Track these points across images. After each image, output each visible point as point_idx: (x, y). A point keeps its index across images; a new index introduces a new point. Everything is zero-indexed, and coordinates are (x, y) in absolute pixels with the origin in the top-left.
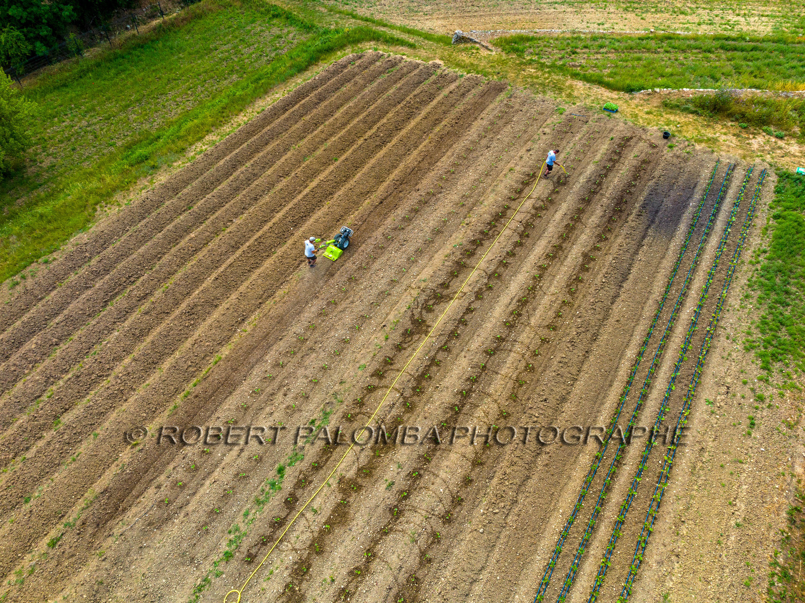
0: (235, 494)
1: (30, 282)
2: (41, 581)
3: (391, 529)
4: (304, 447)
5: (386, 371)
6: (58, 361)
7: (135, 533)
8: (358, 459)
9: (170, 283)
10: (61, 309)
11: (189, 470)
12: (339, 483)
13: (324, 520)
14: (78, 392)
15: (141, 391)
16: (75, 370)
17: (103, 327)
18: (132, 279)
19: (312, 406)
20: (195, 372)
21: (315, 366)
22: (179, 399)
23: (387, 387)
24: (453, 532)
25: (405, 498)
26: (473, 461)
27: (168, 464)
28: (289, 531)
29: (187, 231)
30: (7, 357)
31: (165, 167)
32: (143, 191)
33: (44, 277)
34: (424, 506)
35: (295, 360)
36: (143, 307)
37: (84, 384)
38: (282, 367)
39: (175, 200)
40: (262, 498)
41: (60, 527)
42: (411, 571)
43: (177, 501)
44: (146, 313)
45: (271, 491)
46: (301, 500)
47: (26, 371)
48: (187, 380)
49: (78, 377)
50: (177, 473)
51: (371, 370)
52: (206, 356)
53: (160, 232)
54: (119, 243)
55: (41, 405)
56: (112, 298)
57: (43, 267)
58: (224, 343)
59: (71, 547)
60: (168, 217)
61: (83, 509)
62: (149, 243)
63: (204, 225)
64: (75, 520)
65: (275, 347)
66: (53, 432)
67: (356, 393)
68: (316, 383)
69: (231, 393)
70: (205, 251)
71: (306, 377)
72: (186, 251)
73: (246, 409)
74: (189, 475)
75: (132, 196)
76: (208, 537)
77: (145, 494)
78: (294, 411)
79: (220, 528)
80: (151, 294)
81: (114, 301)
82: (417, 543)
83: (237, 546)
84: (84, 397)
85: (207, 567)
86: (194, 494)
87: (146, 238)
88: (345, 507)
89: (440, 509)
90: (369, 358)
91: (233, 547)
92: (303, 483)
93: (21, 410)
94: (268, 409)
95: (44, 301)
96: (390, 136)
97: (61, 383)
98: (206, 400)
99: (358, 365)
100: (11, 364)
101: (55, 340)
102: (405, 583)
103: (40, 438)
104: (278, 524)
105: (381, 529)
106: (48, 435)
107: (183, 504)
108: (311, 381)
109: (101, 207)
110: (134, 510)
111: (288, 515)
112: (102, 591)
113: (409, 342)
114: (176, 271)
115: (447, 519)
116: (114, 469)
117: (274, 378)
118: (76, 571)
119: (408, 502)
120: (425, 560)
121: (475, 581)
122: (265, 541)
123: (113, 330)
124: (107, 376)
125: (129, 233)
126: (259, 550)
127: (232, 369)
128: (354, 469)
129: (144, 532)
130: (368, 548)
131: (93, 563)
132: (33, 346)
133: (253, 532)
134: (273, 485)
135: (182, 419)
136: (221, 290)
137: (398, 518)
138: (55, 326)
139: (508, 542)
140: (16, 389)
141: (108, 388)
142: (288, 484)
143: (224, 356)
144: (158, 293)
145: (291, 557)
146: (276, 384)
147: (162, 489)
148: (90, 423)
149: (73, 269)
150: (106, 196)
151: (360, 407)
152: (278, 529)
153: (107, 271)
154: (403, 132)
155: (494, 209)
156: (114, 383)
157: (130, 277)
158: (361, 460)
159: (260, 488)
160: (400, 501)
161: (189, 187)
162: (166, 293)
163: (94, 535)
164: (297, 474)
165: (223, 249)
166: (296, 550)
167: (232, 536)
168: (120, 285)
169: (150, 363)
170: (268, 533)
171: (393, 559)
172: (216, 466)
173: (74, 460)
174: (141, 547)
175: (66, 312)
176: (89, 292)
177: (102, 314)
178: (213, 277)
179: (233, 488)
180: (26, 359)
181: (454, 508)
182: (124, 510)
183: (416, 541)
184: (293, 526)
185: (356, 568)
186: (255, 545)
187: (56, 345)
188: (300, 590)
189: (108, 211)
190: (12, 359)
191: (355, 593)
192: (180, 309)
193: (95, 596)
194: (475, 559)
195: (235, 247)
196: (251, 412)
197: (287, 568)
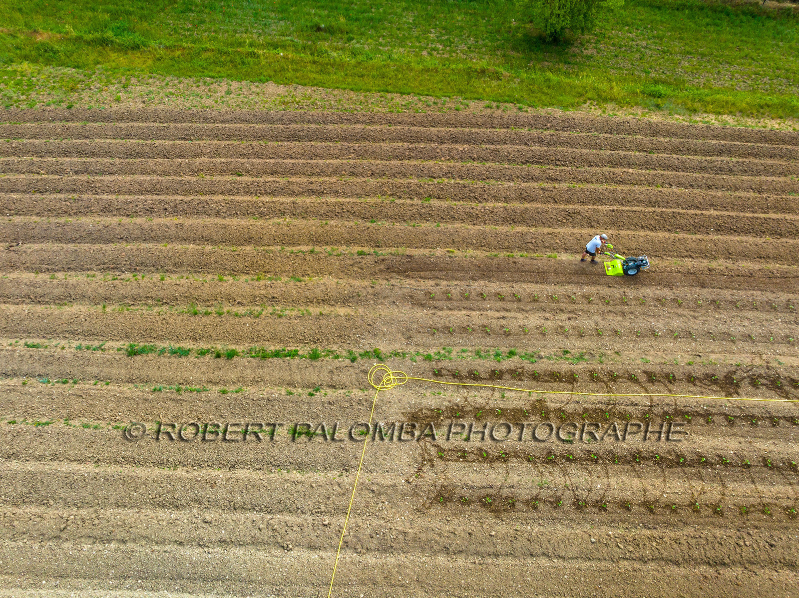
0: (471, 334)
1: (498, 113)
2: (337, 264)
3: (535, 463)
4: (542, 358)
5: (660, 381)
6: (464, 169)
7: (400, 292)
8: (567, 403)
9: (578, 186)
10: (498, 143)
11: (462, 294)
12: (537, 401)
13: (502, 406)
14: (455, 195)
15: (488, 228)
16: (466, 182)
17: (509, 174)
18: (558, 163)
19: (577, 344)
20: (531, 249)
21: (612, 325)
22: (503, 254)
23: (646, 391)
24: (572, 516)
25: (568, 459)
26: (647, 501)
27: (456, 280)
28: (475, 387)
29: (631, 165)
30: (442, 142)
31: (666, 112)
32: (631, 116)
33: (509, 116)
34: (574, 480)
35: (603, 308)
36: (545, 184)
37: (464, 194)
38: (589, 303)
39: (646, 139)
40: (482, 353)
41: (372, 250)
42: (516, 496)
43: (438, 302)
44: (543, 189)
45: (492, 357)
46: (503, 381)
47: (443, 159)
48: (520, 249)
49: (465, 187)
50: (455, 289)
51: (649, 368)
52: (548, 247)
53: (611, 150)
54: (576, 134)
55: (430, 183)
56: (532, 163)
57: (515, 110)
58: (569, 251)
59: (365, 264)
60: (628, 145)
61: (391, 253)
62: (595, 151)
63: (647, 171)
64: (382, 254)
65: (599, 287)
66: (420, 202)
67: (618, 369)
68: (598, 335)
69: (537, 282)
70: (627, 188)
71: (597, 324)
72: (614, 176)
73: (534, 300)
74: (459, 297)
75: (619, 114)
76: (431, 337)
77: (426, 281)
78: (562, 334)
79: (442, 341)
80: (559, 181)
81: (533, 166)
82: (540, 489)
83: (439, 359)
84: (455, 200)
85: (412, 350)
86: (450, 309)
87: (598, 146)
88: (523, 416)
89: (583, 494)
90: (658, 361)
91: (437, 357)
92: (516, 374)
93: (418, 176)
94: (547, 315)
95: (494, 130)
97: (453, 181)
98: (518, 271)
99: (644, 356)
100: (440, 147)
101: (475, 156)
102: (504, 497)
103: (411, 198)
104: (474, 376)
105: (529, 454)
106: (416, 201)
107: (438, 307)
108: (597, 329)
109: (591, 103)
110: (412, 281)
111: (485, 379)
112: (355, 299)
113: (705, 384)
114: (592, 182)
115: (579, 505)
116: (426, 252)
117: (574, 303)
118: (355, 278)
119: (567, 464)
120: (533, 503)
121: (548, 556)
122: (456, 375)
123: (513, 180)
124: (480, 202)
125: (590, 134)
126: (448, 375)
127: (555, 271)
128: (558, 405)
129: (404, 298)
130: (507, 452)
131: (366, 283)
132: (461, 149)
133: (456, 363)
134: (498, 355)
135: (492, 266)
136: (607, 220)
137: (548, 463)
138: (484, 148)
139: (602, 571)
140: (427, 163)
141: (473, 208)
142: (507, 364)
143: (559, 258)
144: (564, 185)
145: (459, 400)
146: (572, 307)
147: (437, 288)
148: (442, 216)
149: (530, 125)
150: (602, 99)
151: (610, 380)
152: (471, 379)
153: (549, 145)
156: (479, 209)
157: (558, 160)
158: (569, 406)
159: (488, 348)
160: (562, 457)
161: (668, 139)
162: (569, 189)
163: (381, 271)
164: (519, 366)
165: (642, 198)
166: (466, 400)
167: (442, 352)
168: (547, 159)
169: (511, 219)
170: (463, 374)
171: (514, 478)
172: (479, 310)
173: (414, 226)
174: (394, 302)
175: (498, 146)
176: (524, 148)
177: (518, 166)
178: (611, 208)
179: (474, 330)
180: (450, 152)
181: (593, 506)
182: (408, 276)
183: (541, 488)
184: (481, 388)
185: (487, 452)
186: (448, 370)
187: (473, 159)
188: (442, 420)
189: (592, 110)
190: (443, 146)
191: (468, 462)
192: (566, 207)
193: (350, 297)
194: (565, 547)
195: (652, 204)
196: (536, 305)
197: (450, 401)
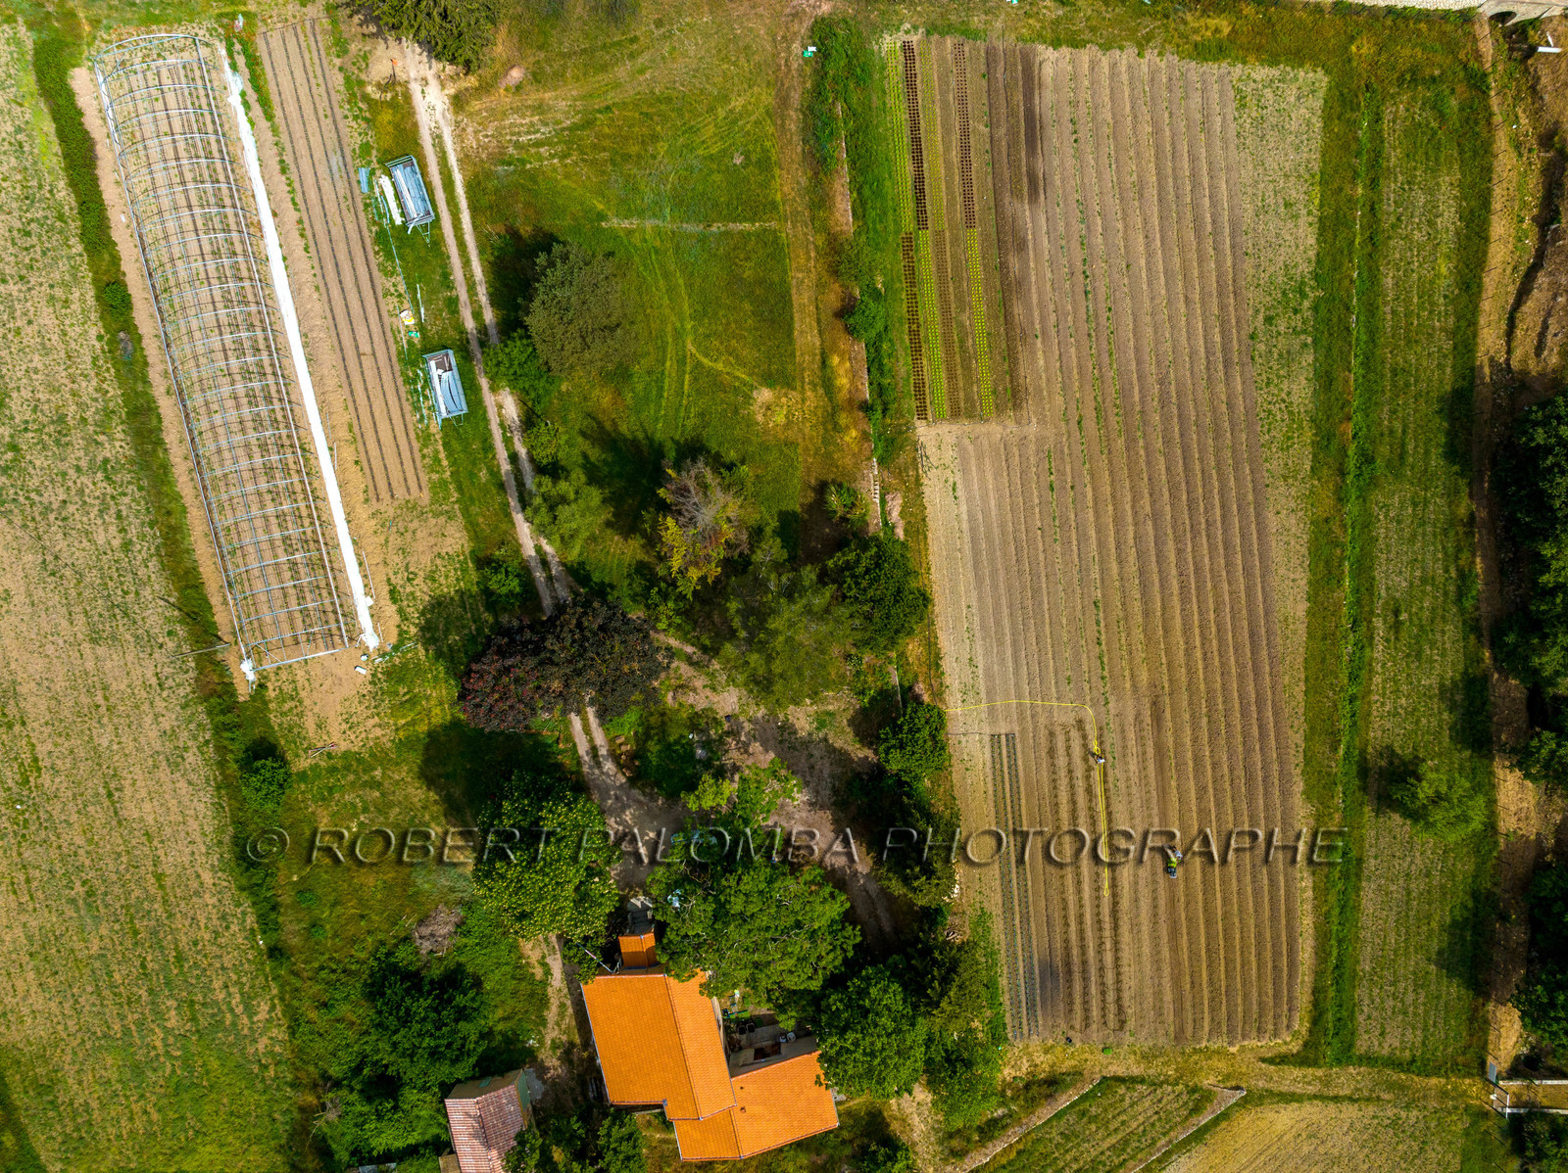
2: (1156, 678)
3: (1068, 767)
6: (1235, 733)
7: (1142, 709)
8: (1094, 780)
9: (1228, 796)
10: (1262, 752)
11: (1144, 737)
14: (1212, 730)
15: (1189, 748)
16: (1224, 735)
17: (1234, 758)
18: (1248, 786)
19: (1124, 786)
20: (1177, 768)
22: (1172, 755)
24: (1051, 779)
25: (1071, 779)
27: (1153, 734)
30: (1258, 720)
33: (1290, 758)
34: (1064, 780)
35: (1145, 799)
36: (1228, 779)
40: (1114, 746)
41: (1166, 693)
42: (1055, 759)
43: (1138, 726)
44: (1223, 777)
47: (1243, 721)
48: (1176, 763)
49: (1220, 735)
50: (1147, 733)
52: (1179, 777)
54: (1276, 799)
55: (1221, 716)
56: (1246, 771)
57: (1296, 762)
58: (1178, 787)
59: (1157, 691)
61: (1166, 701)
64: (1165, 698)
65: (1157, 798)
66: (1204, 712)
68: (1129, 795)
69: (1156, 770)
71: (1135, 795)
73: (1145, 769)
74: (1142, 735)
76: (1119, 725)
77: (1150, 720)
78: (1128, 780)
79: (1118, 729)
80: (1232, 786)
84: (1208, 730)
85: (1111, 718)
86: (1135, 732)
89: (1059, 782)
93: (1226, 710)
95: (1275, 750)
96: (1209, 957)
97: (1224, 728)
98: (1162, 762)
100: (1253, 719)
101: (1248, 739)
102: (1054, 755)
103: (1207, 707)
105: (1071, 764)
108: (1132, 795)
109: (1312, 810)
110: (1149, 715)
112: (1135, 690)
114: (1233, 804)
116: (1169, 718)
118: (1148, 687)
122: (1101, 736)
123: (1229, 760)
124: (1208, 744)
125: (1279, 806)
126: (1101, 733)
127: (1164, 779)
128: (1093, 777)
129: (1139, 711)
130: (1072, 756)
131: (1146, 693)
132: (1254, 731)
135: (1164, 750)
137: (1069, 771)
138: (1256, 744)
140: (1238, 713)
141: (1203, 740)
143: (1173, 781)
144: (1228, 789)
145: (1091, 737)
146: (1143, 784)
147: (1147, 725)
148: (1195, 724)
149: (1281, 772)
150: (1318, 818)
151: (1107, 797)
153: (1264, 780)
154: (1204, 965)
155: (1120, 931)
156: (1203, 743)
159: (1117, 748)
162: (1225, 790)
163: (1154, 698)
168: (1250, 780)
170: (1103, 738)
171: (1062, 759)
172: (1136, 744)
173: (1186, 712)
174: (1136, 707)
175: (1258, 752)
176: (1260, 767)
177: (1241, 764)
179: (1125, 742)
180: (1250, 725)
181: (1055, 786)
182: (1152, 712)
183: (1059, 768)
185: (1070, 749)
187: (1244, 738)
188: (1081, 732)
189: (1305, 811)
191: (1066, 742)
192: (1211, 788)
193: (1136, 687)
196: (1142, 769)
197: (1090, 734)
